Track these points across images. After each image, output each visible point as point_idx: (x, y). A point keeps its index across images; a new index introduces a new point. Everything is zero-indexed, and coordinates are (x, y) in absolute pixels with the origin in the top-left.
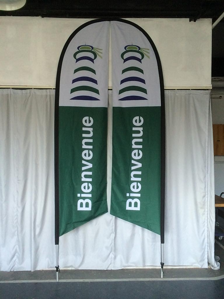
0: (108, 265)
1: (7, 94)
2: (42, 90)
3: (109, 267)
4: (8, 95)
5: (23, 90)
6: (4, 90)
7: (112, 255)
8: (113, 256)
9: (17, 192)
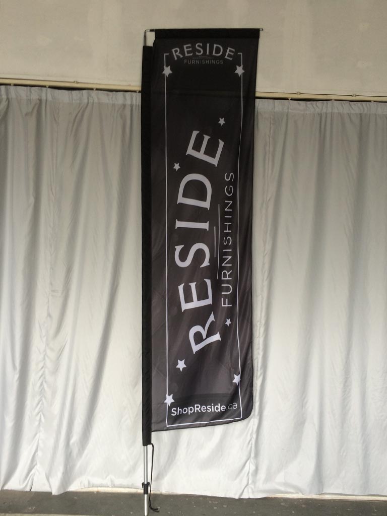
0: (242, 489)
1: (38, 99)
2: (114, 93)
3: (244, 493)
4: (40, 100)
5: (74, 92)
6: (33, 91)
7: (250, 467)
8: (253, 468)
9: (49, 315)
